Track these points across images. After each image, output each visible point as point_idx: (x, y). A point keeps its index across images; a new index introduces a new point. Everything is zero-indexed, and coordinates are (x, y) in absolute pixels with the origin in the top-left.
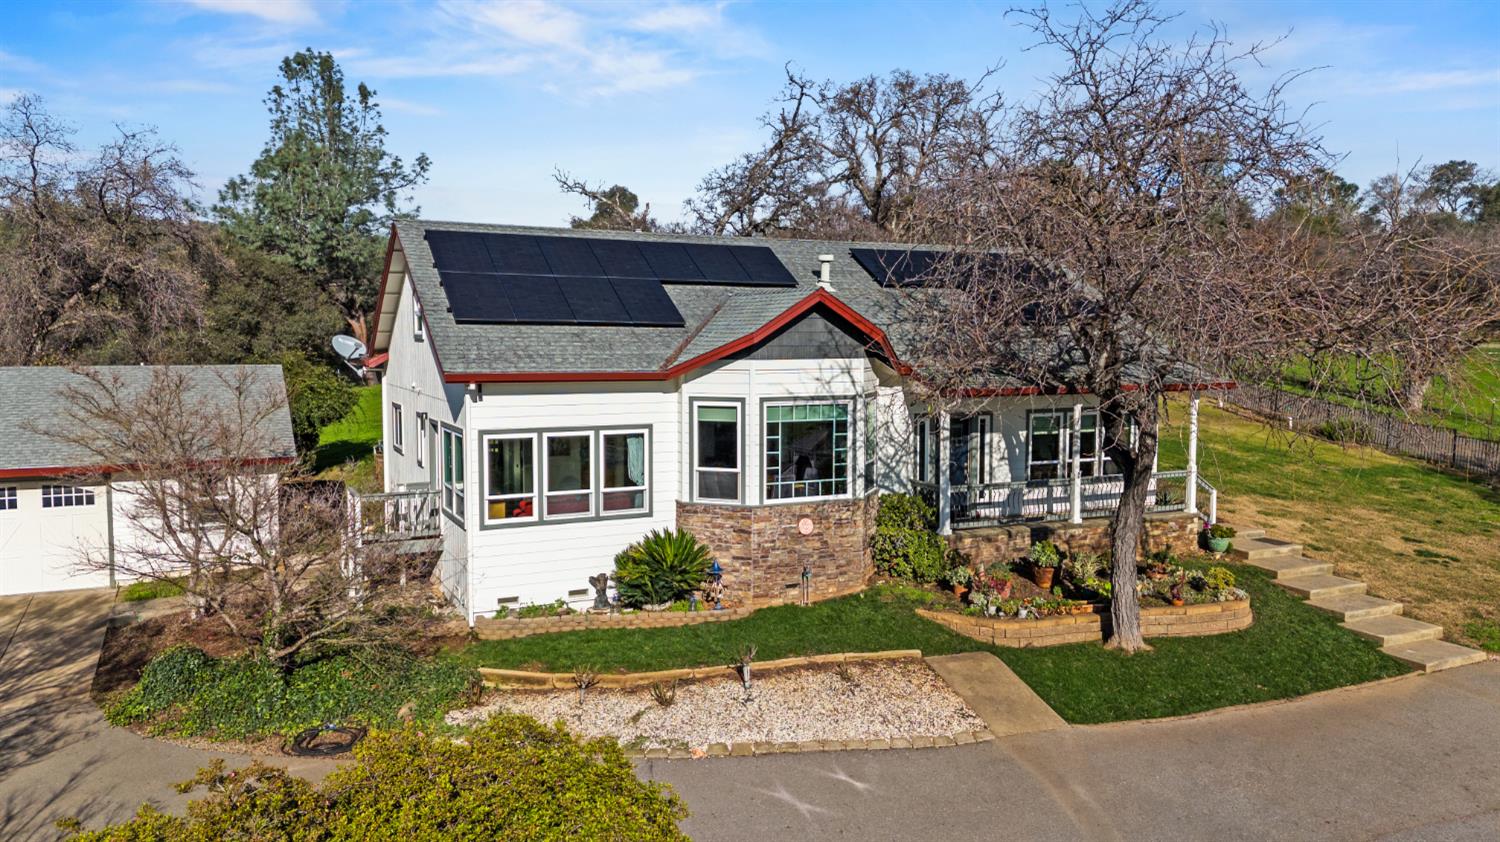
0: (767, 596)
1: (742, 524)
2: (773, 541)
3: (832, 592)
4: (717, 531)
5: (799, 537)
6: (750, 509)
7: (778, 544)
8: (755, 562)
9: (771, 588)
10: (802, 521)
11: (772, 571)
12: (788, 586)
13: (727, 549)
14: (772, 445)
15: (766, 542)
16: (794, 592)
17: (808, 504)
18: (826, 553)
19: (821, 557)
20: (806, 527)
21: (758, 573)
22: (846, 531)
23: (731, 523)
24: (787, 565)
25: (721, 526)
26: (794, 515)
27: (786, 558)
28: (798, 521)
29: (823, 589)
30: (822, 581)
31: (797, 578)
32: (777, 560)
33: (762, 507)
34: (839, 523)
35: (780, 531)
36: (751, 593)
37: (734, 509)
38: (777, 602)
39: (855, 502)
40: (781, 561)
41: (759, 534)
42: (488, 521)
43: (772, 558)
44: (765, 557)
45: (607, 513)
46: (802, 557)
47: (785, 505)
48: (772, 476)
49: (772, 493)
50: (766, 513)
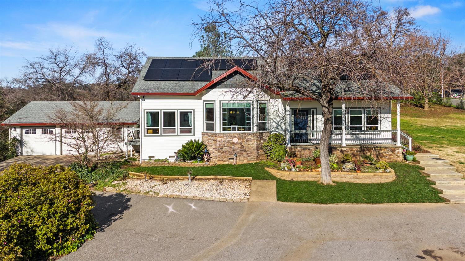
0: (222, 161)
1: (215, 138)
2: (224, 144)
3: (245, 161)
4: (209, 140)
5: (233, 143)
6: (217, 134)
7: (226, 145)
8: (218, 150)
9: (224, 159)
10: (234, 139)
11: (224, 153)
12: (230, 159)
13: (212, 146)
14: (224, 115)
15: (222, 144)
16: (232, 160)
17: (236, 133)
18: (243, 149)
19: (241, 150)
20: (236, 140)
21: (220, 154)
22: (250, 143)
23: (212, 138)
24: (229, 152)
25: (210, 139)
26: (231, 137)
27: (229, 150)
28: (233, 138)
29: (242, 160)
30: (242, 158)
31: (232, 156)
32: (226, 150)
33: (220, 133)
34: (248, 140)
35: (227, 141)
36: (217, 160)
37: (213, 134)
38: (225, 163)
39: (252, 134)
40: (227, 150)
41: (220, 141)
42: (146, 134)
43: (224, 149)
44: (222, 149)
45: (179, 134)
46: (234, 150)
47: (229, 133)
48: (224, 124)
49: (224, 129)
50: (222, 135)
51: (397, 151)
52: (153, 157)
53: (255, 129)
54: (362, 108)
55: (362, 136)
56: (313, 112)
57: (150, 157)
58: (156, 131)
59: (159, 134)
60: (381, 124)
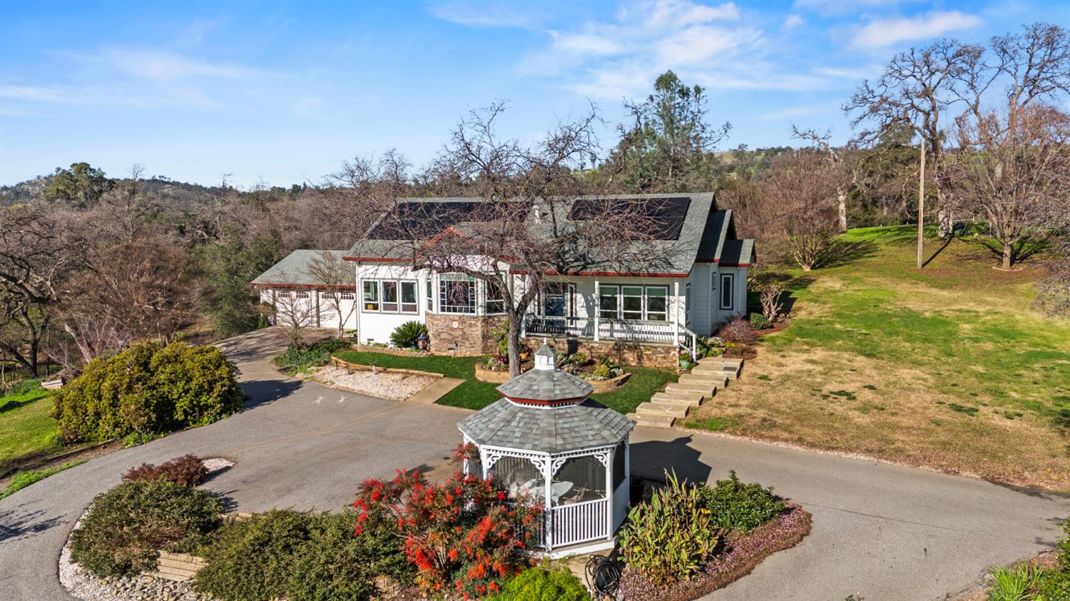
0: (440, 351)
2: (442, 329)
3: (468, 354)
5: (453, 329)
7: (444, 331)
9: (442, 348)
11: (442, 341)
12: (449, 349)
14: (443, 290)
15: (440, 329)
16: (452, 351)
17: (457, 316)
18: (465, 337)
19: (462, 339)
20: (455, 325)
22: (473, 329)
23: (432, 320)
24: (448, 340)
26: (451, 320)
27: (448, 337)
28: (453, 322)
29: (464, 352)
30: (463, 349)
31: (453, 346)
33: (438, 315)
34: (471, 325)
35: (445, 325)
36: (434, 349)
37: (433, 315)
38: (444, 354)
39: (477, 317)
40: (446, 338)
41: (437, 325)
42: (365, 311)
43: (443, 336)
44: (439, 335)
45: (402, 312)
46: (454, 337)
47: (448, 315)
48: (443, 303)
49: (443, 309)
50: (439, 317)
51: (673, 352)
52: (373, 340)
53: (480, 312)
54: (641, 285)
55: (637, 328)
56: (571, 288)
57: (369, 340)
58: (376, 307)
59: (378, 311)
60: (668, 311)
